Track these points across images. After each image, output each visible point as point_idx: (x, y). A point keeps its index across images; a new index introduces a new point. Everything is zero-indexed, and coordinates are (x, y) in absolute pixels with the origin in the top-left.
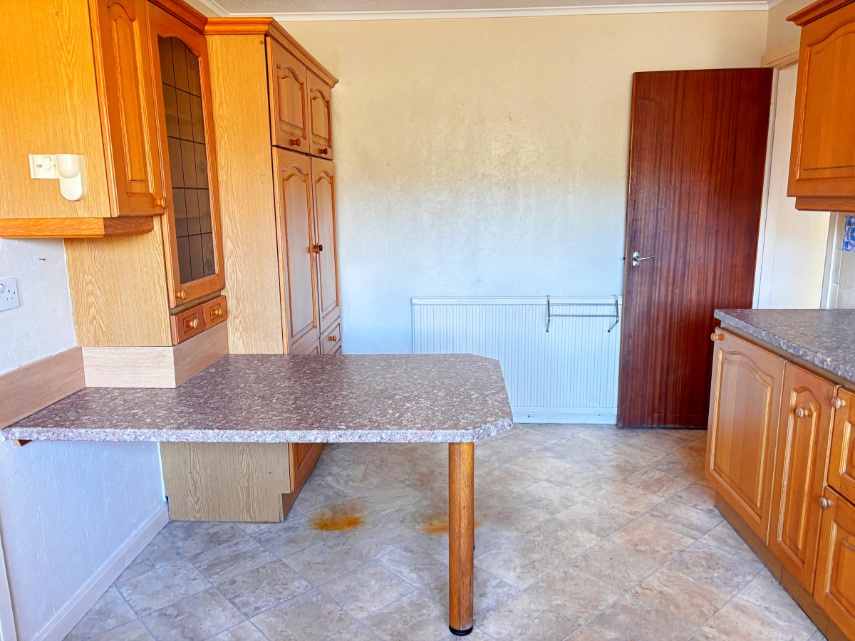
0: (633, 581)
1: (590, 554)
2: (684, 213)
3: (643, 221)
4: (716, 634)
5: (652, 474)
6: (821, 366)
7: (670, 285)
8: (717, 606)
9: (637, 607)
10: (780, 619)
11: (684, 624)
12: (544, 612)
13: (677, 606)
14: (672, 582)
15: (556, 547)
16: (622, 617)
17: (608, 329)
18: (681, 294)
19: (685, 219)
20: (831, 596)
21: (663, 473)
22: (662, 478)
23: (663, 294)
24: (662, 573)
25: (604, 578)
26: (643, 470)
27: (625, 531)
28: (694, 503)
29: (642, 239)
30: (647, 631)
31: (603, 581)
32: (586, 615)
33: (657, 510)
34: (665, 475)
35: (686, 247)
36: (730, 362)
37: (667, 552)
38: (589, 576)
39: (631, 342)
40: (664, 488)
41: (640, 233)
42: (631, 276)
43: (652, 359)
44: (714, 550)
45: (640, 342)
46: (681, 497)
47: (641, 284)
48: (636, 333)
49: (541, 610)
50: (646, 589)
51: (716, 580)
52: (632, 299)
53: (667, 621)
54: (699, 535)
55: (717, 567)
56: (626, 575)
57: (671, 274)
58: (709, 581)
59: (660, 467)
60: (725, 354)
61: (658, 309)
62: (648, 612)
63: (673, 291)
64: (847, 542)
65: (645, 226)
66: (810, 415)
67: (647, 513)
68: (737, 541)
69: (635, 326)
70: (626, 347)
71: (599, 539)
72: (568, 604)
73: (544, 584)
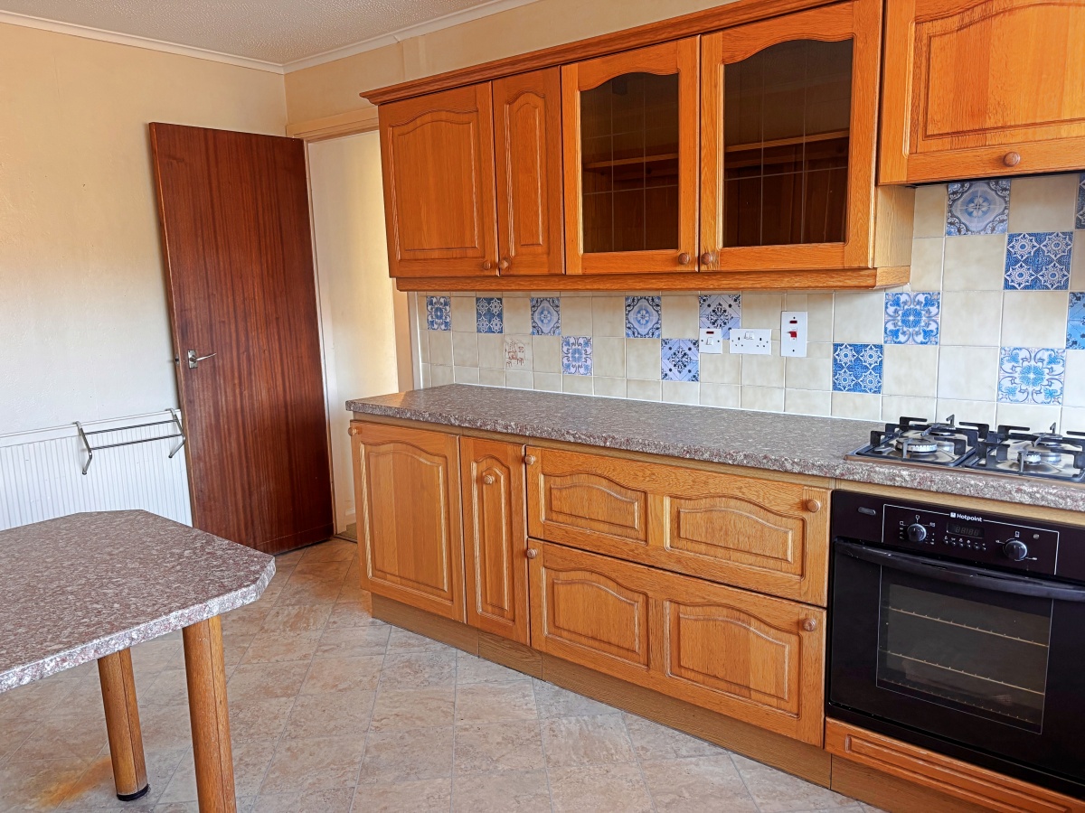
0: (364, 720)
1: (298, 718)
2: (239, 300)
3: (194, 313)
4: (471, 723)
5: (286, 612)
6: (505, 431)
7: (237, 386)
8: (451, 700)
9: (389, 740)
10: (503, 684)
11: (439, 730)
12: (303, 800)
13: (421, 719)
14: (398, 701)
15: (252, 731)
16: (383, 756)
17: (169, 454)
18: (251, 396)
19: (242, 306)
20: (550, 636)
21: (297, 607)
22: (299, 613)
23: (230, 398)
24: (382, 698)
25: (334, 733)
26: (273, 612)
27: (312, 677)
28: (352, 622)
29: (195, 334)
30: (415, 754)
31: (336, 735)
32: (350, 775)
33: (324, 645)
34: (300, 608)
35: (247, 340)
36: (378, 455)
37: (370, 678)
38: (317, 739)
39: (202, 464)
40: (312, 620)
41: (192, 327)
42: (190, 382)
43: (230, 481)
44: (407, 657)
45: (213, 463)
46: (335, 622)
47: (203, 391)
48: (206, 452)
49: (299, 799)
50: (382, 719)
51: (431, 679)
52: (195, 411)
53: (424, 735)
54: (383, 650)
55: (421, 668)
56: (352, 718)
57: (236, 374)
58: (426, 684)
59: (288, 602)
60: (369, 447)
61: (228, 418)
62: (402, 738)
63: (241, 394)
64: (558, 580)
65: (196, 317)
66: (497, 480)
67: (317, 651)
68: (417, 639)
69: (203, 444)
70: (198, 472)
71: (292, 699)
72: (321, 777)
73: (277, 774)
